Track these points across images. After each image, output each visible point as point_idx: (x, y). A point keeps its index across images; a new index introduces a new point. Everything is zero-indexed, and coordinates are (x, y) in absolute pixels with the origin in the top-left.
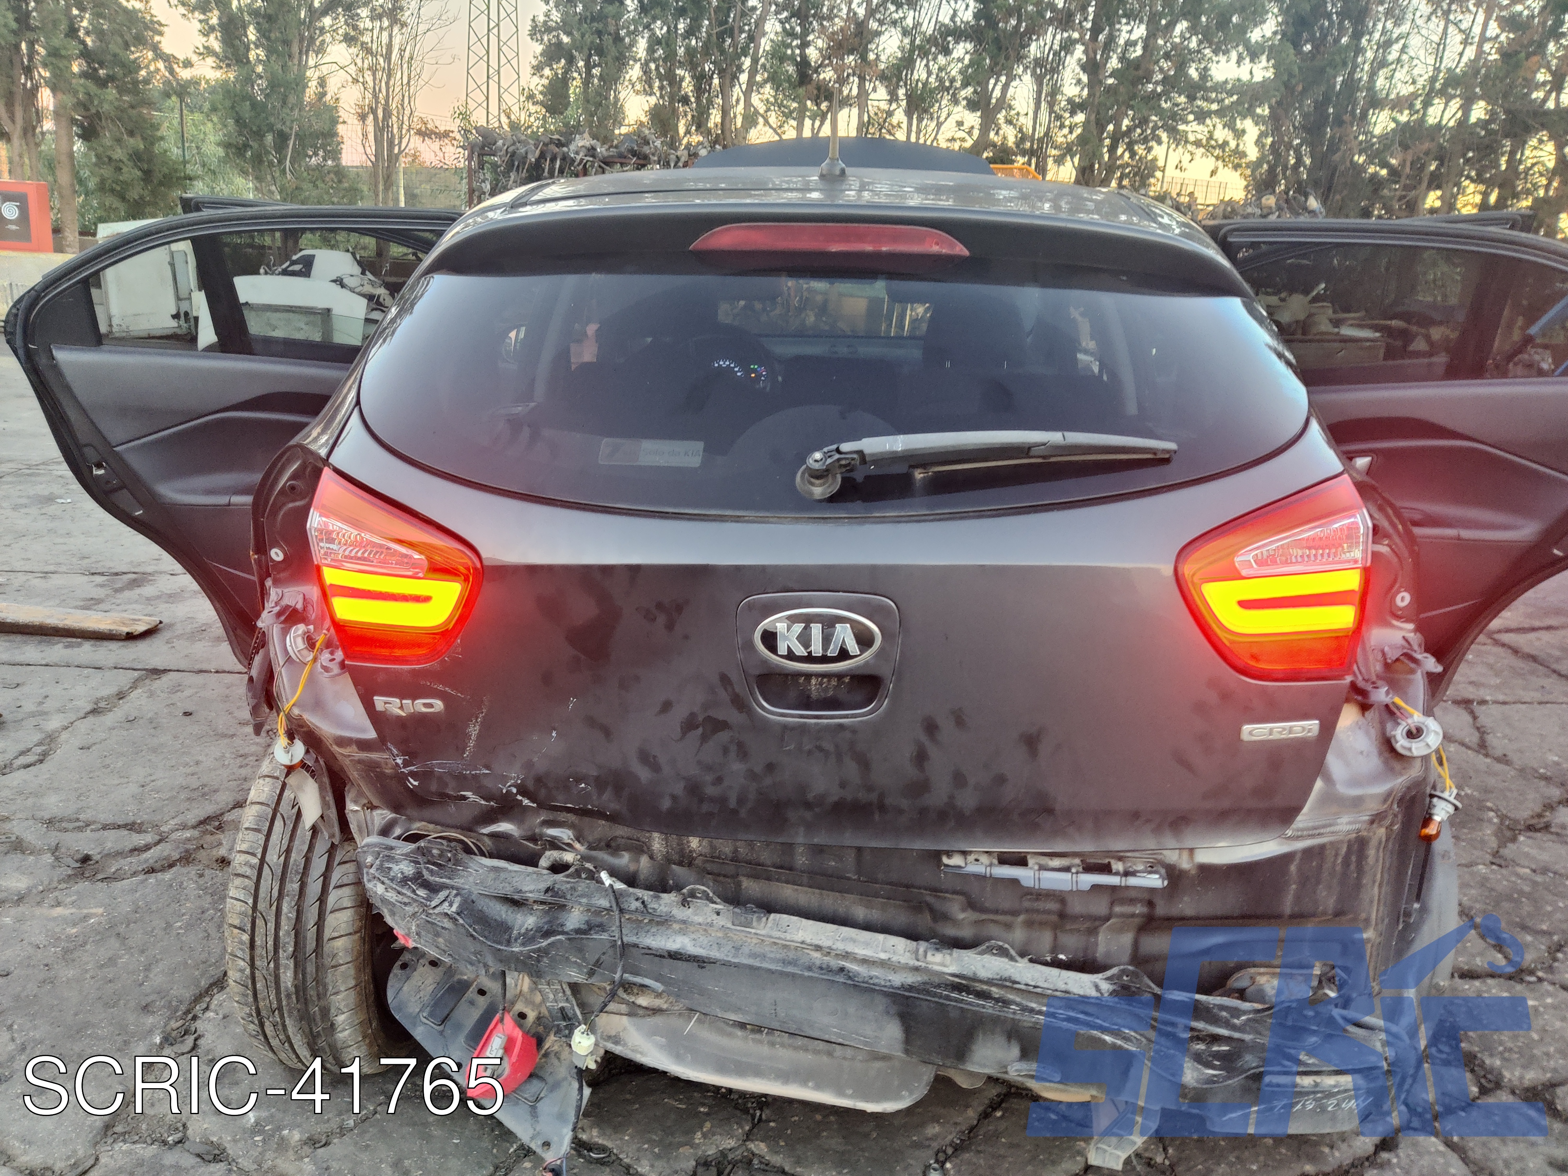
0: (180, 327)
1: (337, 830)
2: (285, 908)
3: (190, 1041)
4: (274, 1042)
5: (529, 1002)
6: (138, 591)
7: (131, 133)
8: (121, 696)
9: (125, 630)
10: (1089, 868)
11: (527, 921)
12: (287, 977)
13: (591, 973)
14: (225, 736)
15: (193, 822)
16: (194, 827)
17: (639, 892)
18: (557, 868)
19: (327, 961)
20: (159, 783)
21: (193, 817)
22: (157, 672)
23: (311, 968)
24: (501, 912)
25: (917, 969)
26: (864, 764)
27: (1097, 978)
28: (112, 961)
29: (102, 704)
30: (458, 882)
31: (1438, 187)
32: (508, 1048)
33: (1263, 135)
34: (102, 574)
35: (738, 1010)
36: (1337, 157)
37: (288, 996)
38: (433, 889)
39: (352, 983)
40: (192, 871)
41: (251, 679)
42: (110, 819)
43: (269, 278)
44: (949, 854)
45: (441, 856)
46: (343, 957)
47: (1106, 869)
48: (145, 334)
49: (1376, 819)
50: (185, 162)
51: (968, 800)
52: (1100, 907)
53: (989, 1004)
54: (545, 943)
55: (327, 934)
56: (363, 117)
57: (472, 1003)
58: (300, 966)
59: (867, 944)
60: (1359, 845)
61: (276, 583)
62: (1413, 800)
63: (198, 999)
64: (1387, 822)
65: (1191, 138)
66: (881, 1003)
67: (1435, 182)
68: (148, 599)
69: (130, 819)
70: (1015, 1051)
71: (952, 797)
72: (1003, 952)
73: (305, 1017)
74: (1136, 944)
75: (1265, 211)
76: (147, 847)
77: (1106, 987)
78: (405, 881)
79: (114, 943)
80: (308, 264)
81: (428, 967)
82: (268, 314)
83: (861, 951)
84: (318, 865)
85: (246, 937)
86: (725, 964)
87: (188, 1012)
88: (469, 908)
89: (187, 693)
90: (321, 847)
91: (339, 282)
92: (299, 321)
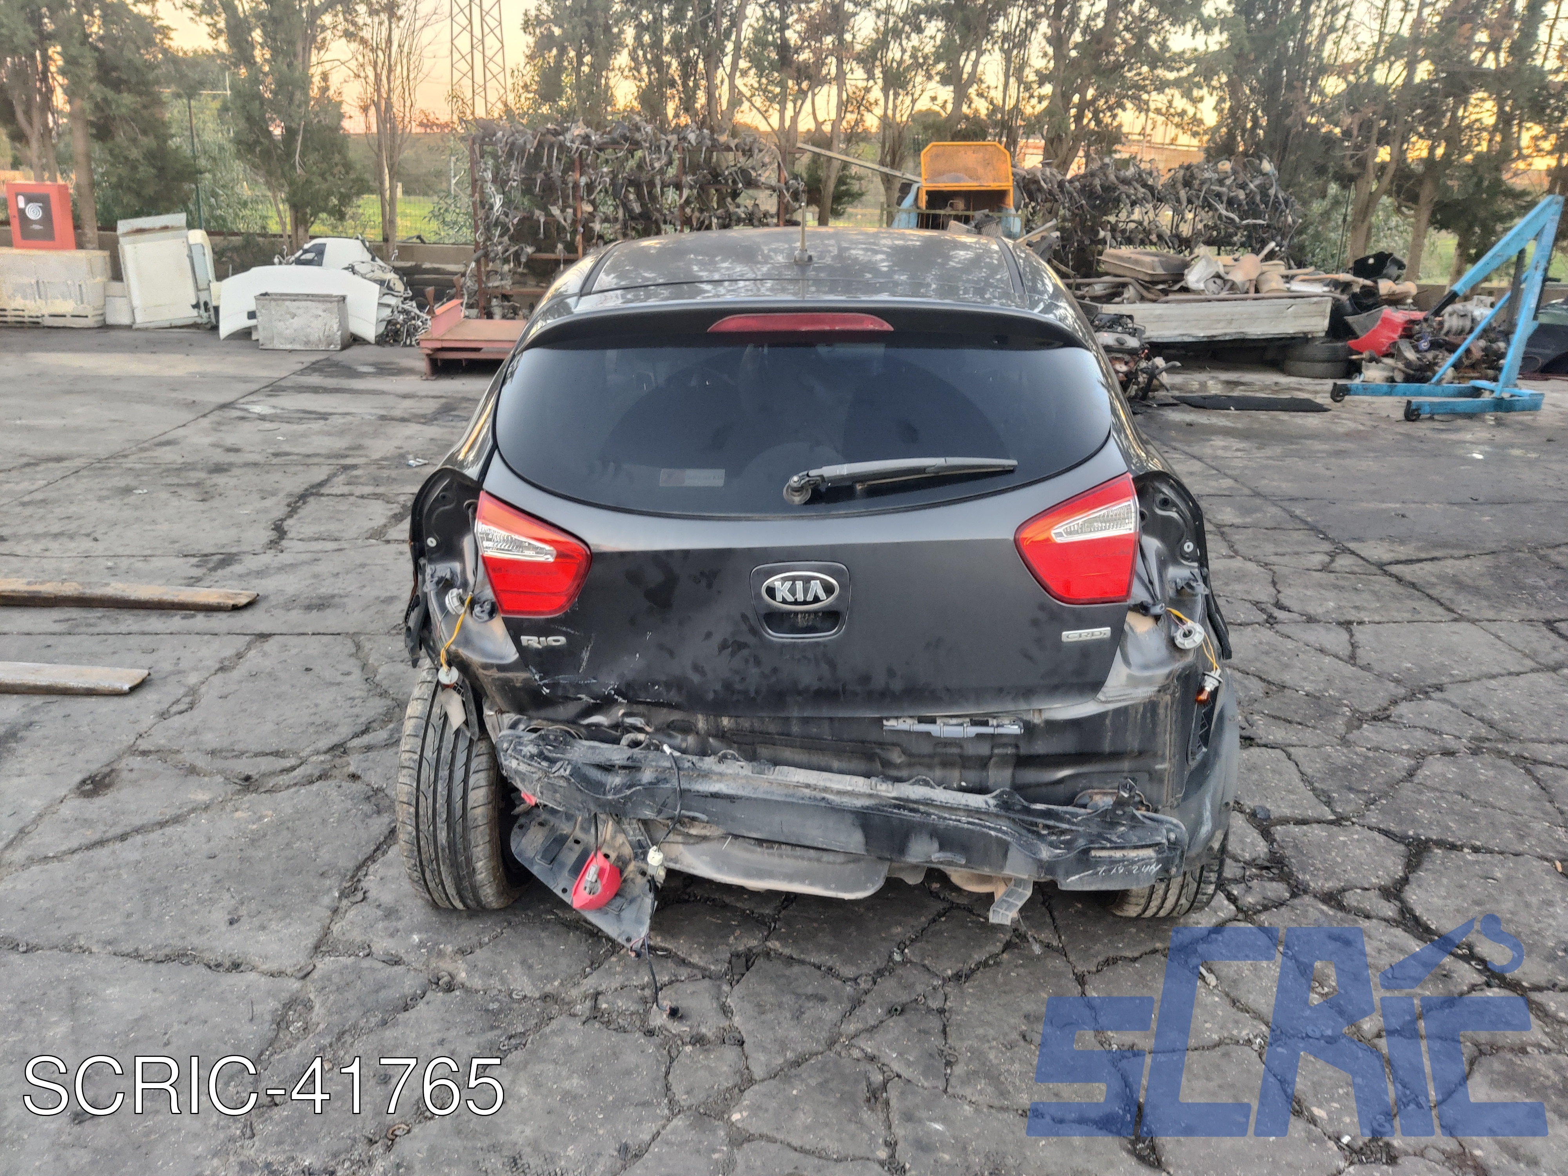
0: (200, 316)
1: (477, 729)
2: (439, 789)
3: (360, 895)
4: (431, 885)
5: (612, 847)
6: (229, 570)
7: (144, 132)
8: (240, 656)
9: (231, 602)
10: (974, 723)
11: (615, 780)
12: (442, 836)
13: (659, 812)
14: (332, 684)
15: (324, 748)
16: (325, 753)
17: (690, 757)
18: (635, 744)
19: (470, 823)
20: (291, 721)
21: (325, 743)
22: (264, 636)
23: (459, 829)
24: (597, 775)
25: (870, 796)
26: (832, 665)
27: (987, 797)
28: (288, 845)
29: (226, 663)
30: (568, 756)
31: (1387, 144)
32: (601, 873)
33: (1222, 100)
34: (194, 556)
35: (758, 830)
36: (1288, 121)
37: (443, 850)
38: (552, 761)
39: (487, 839)
40: (332, 783)
41: (409, 629)
42: (259, 749)
43: (284, 268)
44: (888, 719)
45: (555, 740)
46: (481, 821)
47: (985, 724)
48: (167, 324)
49: (1162, 689)
50: (195, 158)
51: (897, 685)
52: (984, 749)
53: (918, 815)
54: (628, 792)
55: (469, 806)
56: (365, 109)
57: (571, 849)
58: (450, 828)
59: (839, 782)
60: (1151, 706)
61: (431, 561)
62: (1187, 677)
63: (359, 868)
64: (1170, 691)
65: (1152, 106)
66: (849, 818)
67: (1383, 138)
68: (240, 576)
69: (274, 748)
70: (936, 846)
71: (887, 684)
72: (926, 783)
73: (454, 865)
74: (1013, 776)
75: (1222, 176)
76: (293, 768)
77: (992, 802)
78: (532, 757)
79: (286, 835)
80: (320, 251)
81: (538, 828)
82: (288, 303)
83: (836, 786)
84: (461, 758)
85: (412, 810)
86: (748, 799)
87: (353, 877)
88: (576, 772)
89: (294, 651)
90: (463, 744)
91: (352, 269)
92: (317, 308)
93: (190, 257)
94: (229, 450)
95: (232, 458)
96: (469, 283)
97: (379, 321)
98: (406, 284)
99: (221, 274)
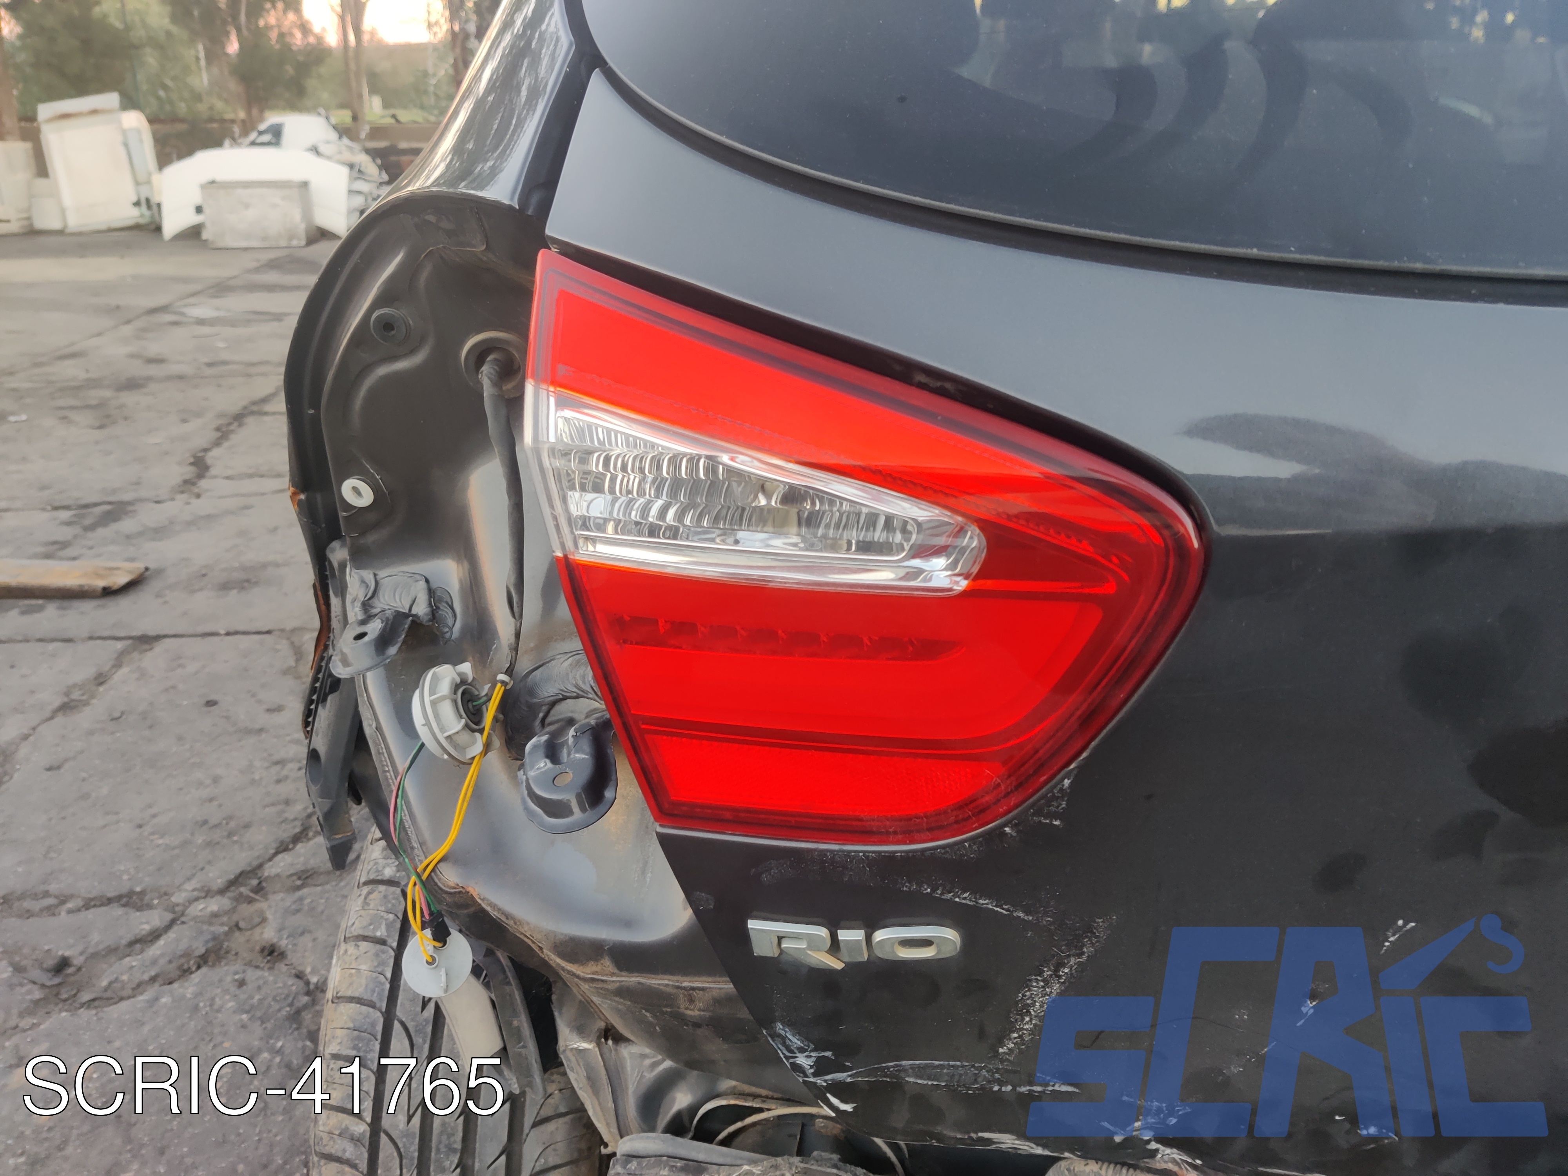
0: (142, 216)
1: (536, 1077)
8: (100, 679)
9: (101, 583)
21: (217, 876)
22: (146, 641)
29: (76, 695)
34: (68, 508)
40: (227, 973)
41: (313, 755)
43: (235, 150)
48: (103, 227)
50: (128, 29)
68: (128, 537)
80: (277, 132)
82: (240, 192)
89: (191, 668)
91: (315, 150)
92: (275, 197)
93: (126, 145)
94: (151, 361)
95: (153, 370)
97: (350, 212)
98: (381, 167)
99: (163, 161)
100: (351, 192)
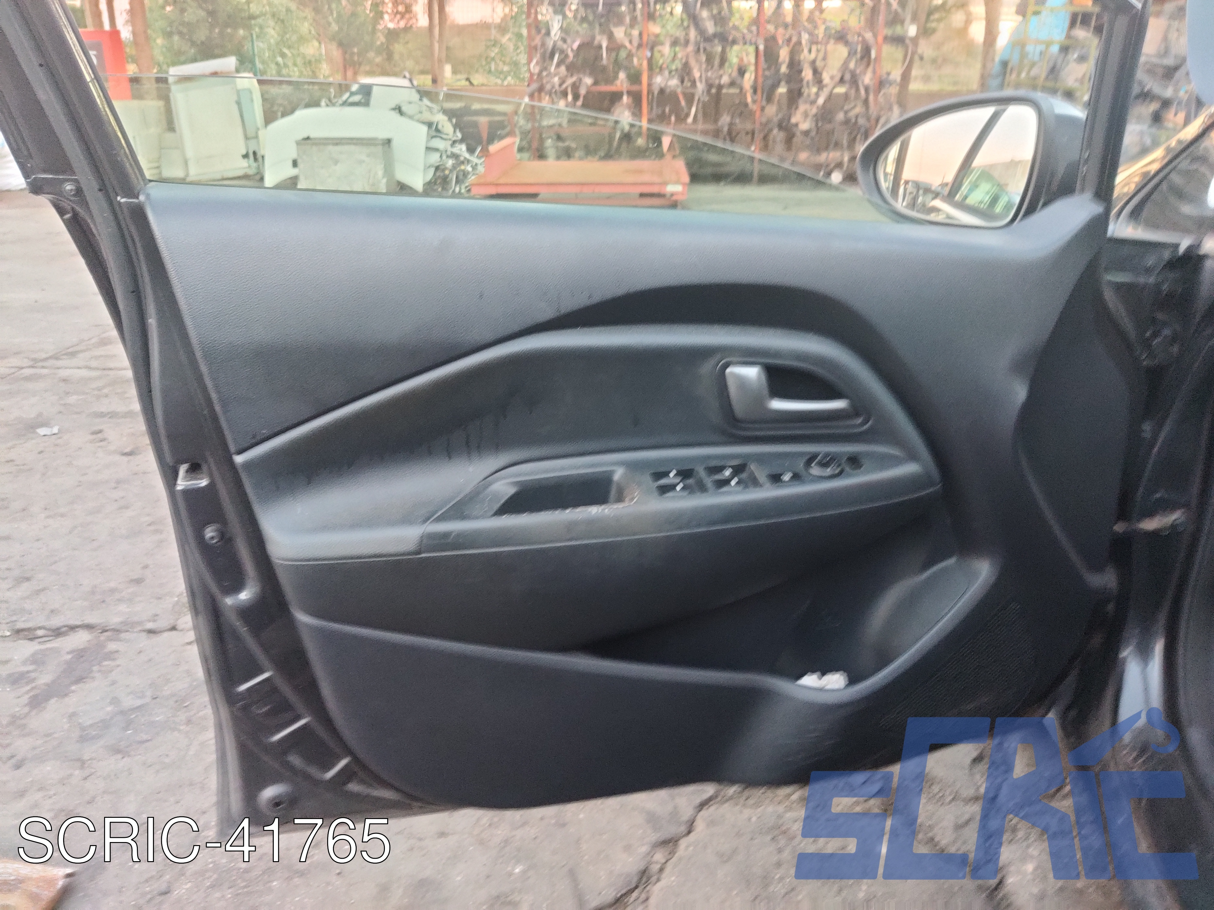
0: (249, 167)
43: (330, 110)
80: (367, 93)
82: (330, 148)
91: (399, 110)
92: (360, 153)
93: (238, 103)
96: (522, 122)
97: (427, 167)
98: (456, 126)
99: (269, 118)
100: (428, 149)
